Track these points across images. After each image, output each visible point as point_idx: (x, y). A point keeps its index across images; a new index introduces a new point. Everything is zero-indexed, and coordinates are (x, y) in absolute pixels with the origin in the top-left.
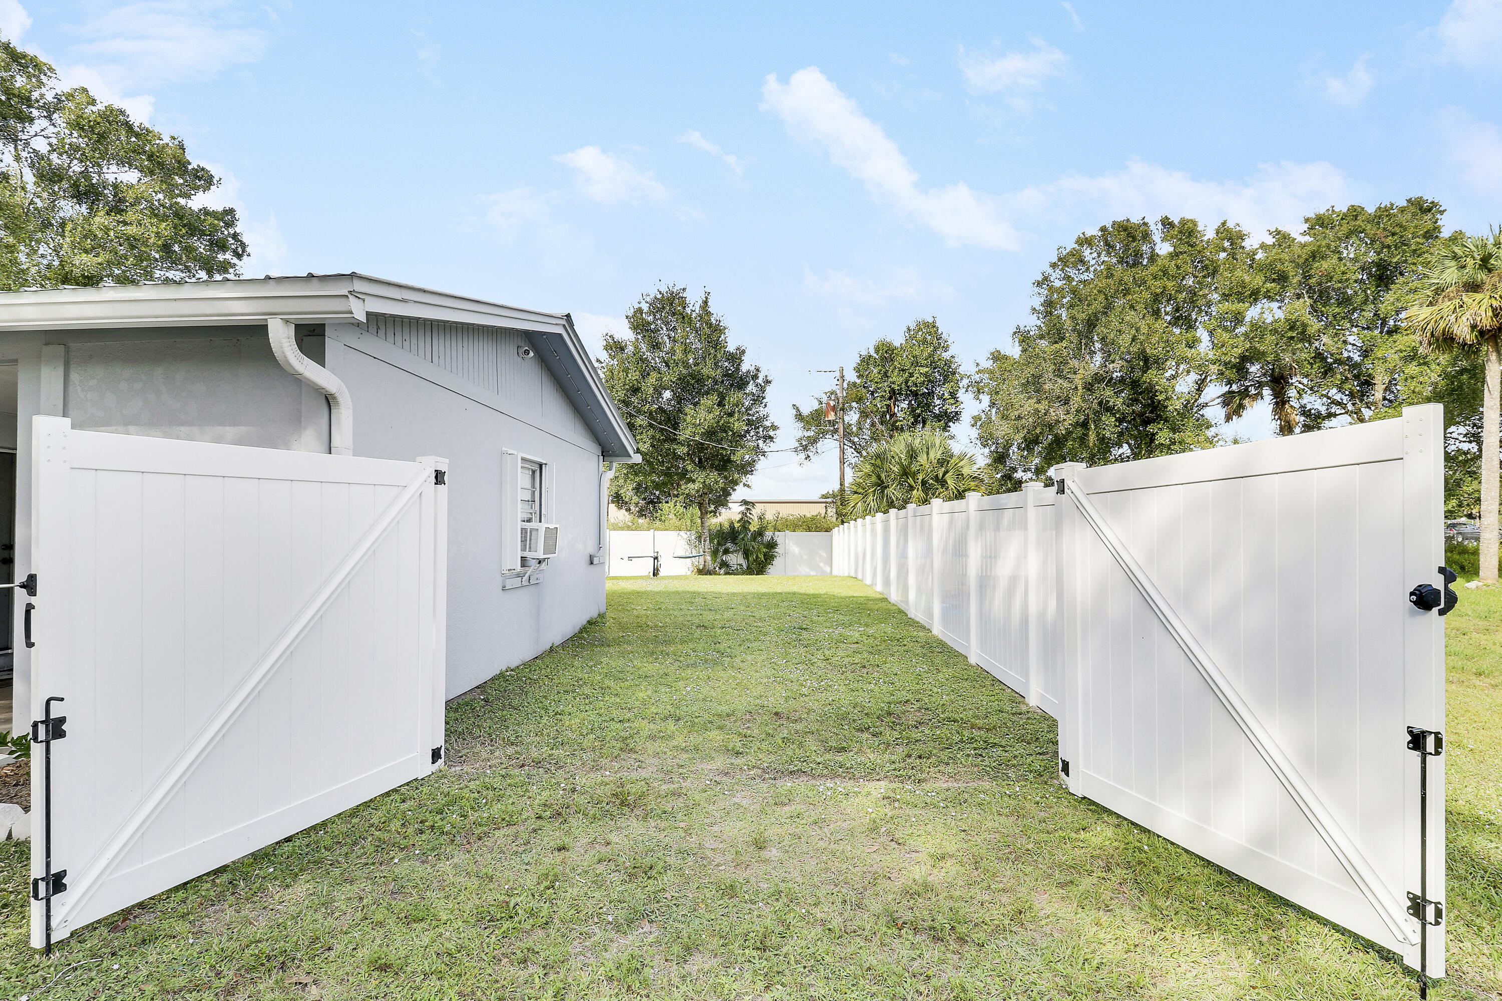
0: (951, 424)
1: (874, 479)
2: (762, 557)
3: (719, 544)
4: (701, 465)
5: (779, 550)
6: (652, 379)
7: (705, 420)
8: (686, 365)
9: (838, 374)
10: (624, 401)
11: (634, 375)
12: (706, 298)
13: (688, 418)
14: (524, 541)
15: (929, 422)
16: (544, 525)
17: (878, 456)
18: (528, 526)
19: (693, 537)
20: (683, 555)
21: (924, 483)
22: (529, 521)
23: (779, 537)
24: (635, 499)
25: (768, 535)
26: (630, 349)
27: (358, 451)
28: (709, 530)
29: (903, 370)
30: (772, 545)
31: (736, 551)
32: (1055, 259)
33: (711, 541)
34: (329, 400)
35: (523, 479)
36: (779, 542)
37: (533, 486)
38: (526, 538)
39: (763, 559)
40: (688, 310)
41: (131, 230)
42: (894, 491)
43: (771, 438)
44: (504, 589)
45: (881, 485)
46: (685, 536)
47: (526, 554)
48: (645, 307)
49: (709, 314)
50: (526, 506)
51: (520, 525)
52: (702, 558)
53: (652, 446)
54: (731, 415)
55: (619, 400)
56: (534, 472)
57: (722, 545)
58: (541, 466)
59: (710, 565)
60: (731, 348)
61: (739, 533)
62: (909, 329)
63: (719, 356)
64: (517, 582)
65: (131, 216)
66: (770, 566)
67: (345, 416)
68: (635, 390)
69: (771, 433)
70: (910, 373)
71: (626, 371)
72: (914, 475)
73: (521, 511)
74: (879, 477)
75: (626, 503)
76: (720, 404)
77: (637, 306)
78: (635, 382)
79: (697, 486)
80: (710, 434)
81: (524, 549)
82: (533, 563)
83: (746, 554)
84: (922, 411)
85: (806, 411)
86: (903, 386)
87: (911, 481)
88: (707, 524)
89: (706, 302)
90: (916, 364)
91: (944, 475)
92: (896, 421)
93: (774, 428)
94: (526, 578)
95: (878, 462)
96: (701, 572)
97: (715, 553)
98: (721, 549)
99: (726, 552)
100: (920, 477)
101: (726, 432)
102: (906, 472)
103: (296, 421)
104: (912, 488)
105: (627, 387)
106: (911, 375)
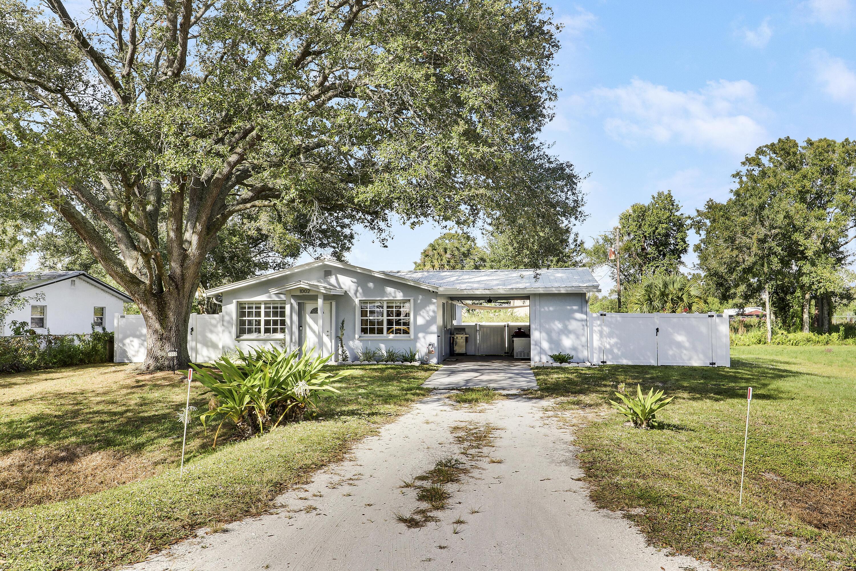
0: (682, 255)
1: (647, 297)
15: (668, 255)
17: (648, 286)
21: (672, 299)
32: (744, 160)
42: (657, 303)
45: (650, 300)
62: (654, 198)
72: (667, 295)
74: (649, 296)
86: (652, 234)
87: (665, 298)
91: (682, 296)
95: (649, 289)
100: (670, 297)
102: (663, 294)
104: (666, 302)
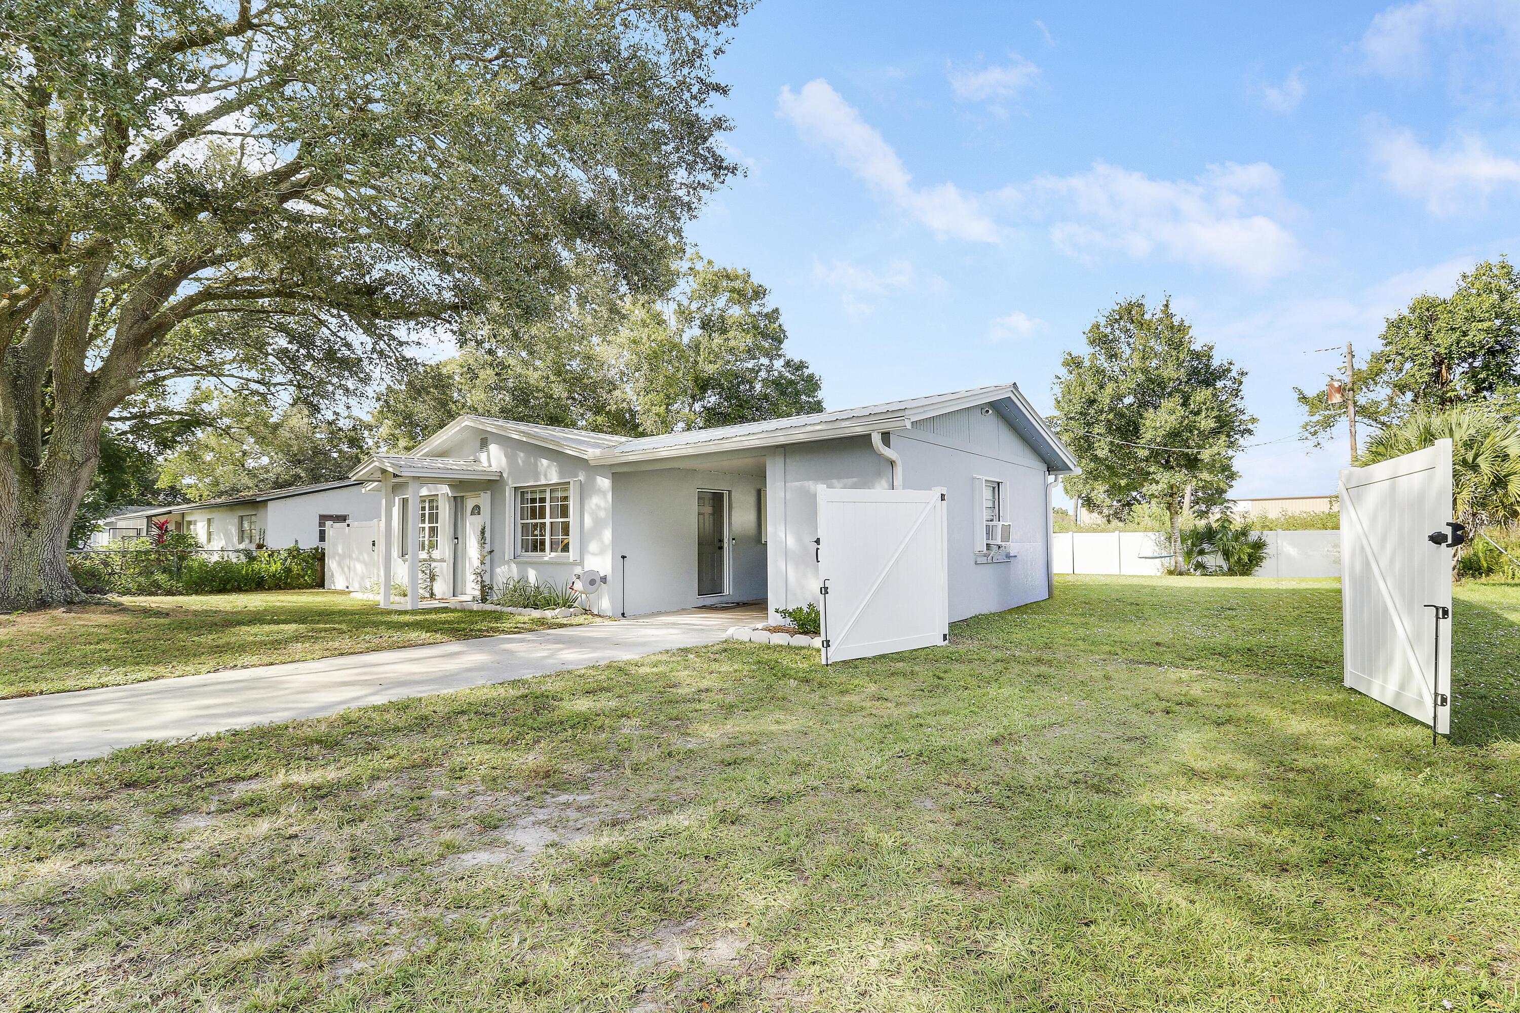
2: (1246, 559)
3: (1193, 545)
4: (1167, 466)
5: (1269, 550)
6: (1110, 388)
7: (1166, 422)
8: (1145, 371)
9: (1345, 350)
10: (1081, 413)
11: (1090, 388)
12: (1167, 301)
13: (1148, 423)
14: (988, 534)
16: (1001, 523)
18: (991, 523)
19: (1162, 538)
20: (1151, 555)
22: (992, 520)
23: (1269, 537)
24: (1108, 501)
25: (1253, 536)
26: (1087, 363)
27: (905, 487)
28: (1181, 531)
29: (1452, 329)
30: (1259, 546)
31: (1213, 552)
33: (1183, 541)
34: (892, 463)
35: (987, 493)
36: (1268, 541)
37: (994, 498)
38: (990, 532)
39: (1247, 560)
40: (1147, 317)
41: (732, 343)
43: (1250, 432)
44: (976, 563)
46: (1153, 537)
47: (990, 542)
48: (1103, 321)
49: (1170, 316)
50: (990, 511)
51: (985, 523)
52: (1173, 559)
53: (1111, 451)
54: (1197, 413)
55: (1076, 413)
56: (994, 488)
57: (1197, 546)
58: (999, 484)
59: (1184, 566)
60: (1197, 347)
61: (1217, 532)
63: (1181, 356)
64: (984, 560)
65: (731, 334)
66: (1256, 568)
67: (899, 470)
68: (1092, 402)
69: (1250, 426)
70: (1464, 332)
71: (1083, 385)
73: (986, 515)
75: (1098, 506)
76: (1185, 404)
77: (1094, 321)
78: (1092, 395)
79: (1160, 486)
80: (1174, 434)
81: (988, 539)
82: (995, 548)
83: (1227, 554)
84: (1488, 375)
85: (1311, 393)
86: (1454, 348)
88: (1176, 525)
89: (1167, 306)
90: (1471, 318)
91: (1475, 459)
92: (1447, 392)
93: (1254, 420)
94: (990, 558)
96: (1171, 573)
97: (1189, 554)
98: (1196, 549)
99: (1202, 552)
101: (1191, 431)
103: (879, 474)
105: (1083, 400)
106: (1465, 334)
